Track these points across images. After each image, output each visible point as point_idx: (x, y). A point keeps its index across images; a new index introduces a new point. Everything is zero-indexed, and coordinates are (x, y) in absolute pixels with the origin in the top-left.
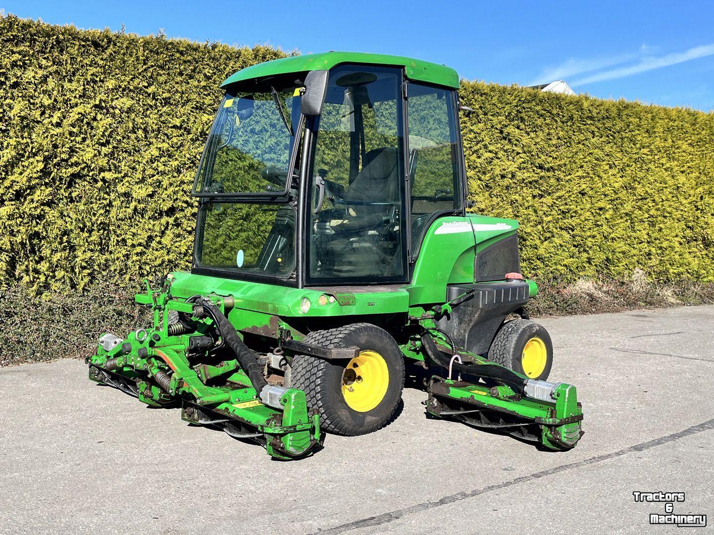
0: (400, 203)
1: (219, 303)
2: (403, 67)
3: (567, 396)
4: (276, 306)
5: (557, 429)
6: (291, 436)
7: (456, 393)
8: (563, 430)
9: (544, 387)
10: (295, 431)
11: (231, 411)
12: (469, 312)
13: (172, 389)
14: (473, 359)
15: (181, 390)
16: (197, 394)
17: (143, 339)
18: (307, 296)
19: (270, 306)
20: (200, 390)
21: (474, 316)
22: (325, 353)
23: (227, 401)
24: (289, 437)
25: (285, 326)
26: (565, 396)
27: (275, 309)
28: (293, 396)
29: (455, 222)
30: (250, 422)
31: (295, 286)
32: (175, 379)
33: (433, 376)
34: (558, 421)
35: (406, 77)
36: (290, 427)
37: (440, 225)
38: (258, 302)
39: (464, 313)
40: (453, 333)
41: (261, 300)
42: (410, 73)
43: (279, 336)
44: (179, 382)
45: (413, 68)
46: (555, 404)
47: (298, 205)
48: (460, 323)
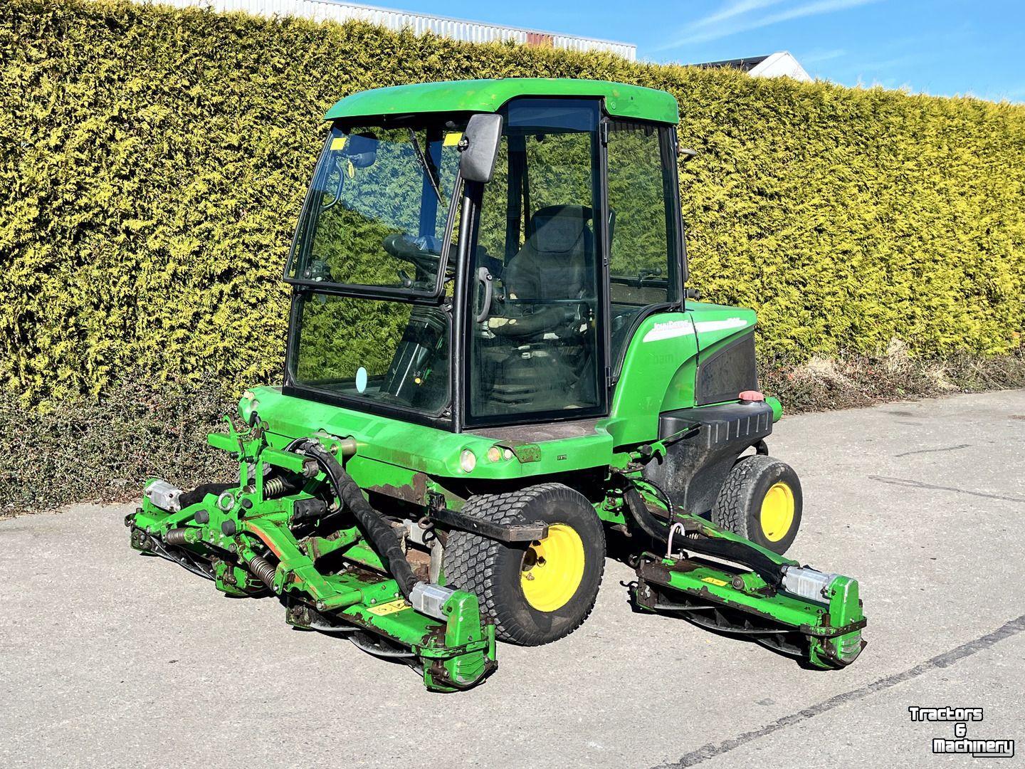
0: (596, 299)
1: (335, 449)
2: (602, 98)
3: (846, 595)
4: (424, 460)
5: (831, 640)
6: (458, 660)
7: (679, 581)
8: (840, 642)
9: (811, 580)
10: (464, 652)
11: (366, 618)
12: (690, 454)
13: (277, 586)
14: (700, 526)
15: (291, 586)
16: (317, 594)
17: (228, 508)
18: (469, 446)
19: (414, 459)
20: (319, 588)
21: (698, 460)
22: (499, 533)
23: (358, 603)
24: (456, 661)
25: (435, 487)
26: (843, 595)
27: (421, 464)
28: (461, 604)
29: (671, 322)
30: (398, 638)
31: (450, 428)
32: (283, 572)
33: (644, 553)
34: (833, 631)
35: (605, 113)
36: (458, 648)
37: (651, 327)
38: (396, 451)
39: (684, 455)
40: (667, 483)
41: (398, 449)
42: (611, 107)
43: (428, 503)
44: (289, 576)
45: (615, 98)
46: (828, 605)
47: (453, 311)
48: (677, 469)
